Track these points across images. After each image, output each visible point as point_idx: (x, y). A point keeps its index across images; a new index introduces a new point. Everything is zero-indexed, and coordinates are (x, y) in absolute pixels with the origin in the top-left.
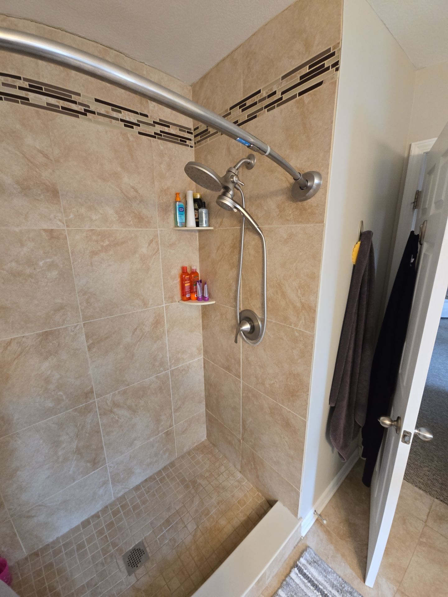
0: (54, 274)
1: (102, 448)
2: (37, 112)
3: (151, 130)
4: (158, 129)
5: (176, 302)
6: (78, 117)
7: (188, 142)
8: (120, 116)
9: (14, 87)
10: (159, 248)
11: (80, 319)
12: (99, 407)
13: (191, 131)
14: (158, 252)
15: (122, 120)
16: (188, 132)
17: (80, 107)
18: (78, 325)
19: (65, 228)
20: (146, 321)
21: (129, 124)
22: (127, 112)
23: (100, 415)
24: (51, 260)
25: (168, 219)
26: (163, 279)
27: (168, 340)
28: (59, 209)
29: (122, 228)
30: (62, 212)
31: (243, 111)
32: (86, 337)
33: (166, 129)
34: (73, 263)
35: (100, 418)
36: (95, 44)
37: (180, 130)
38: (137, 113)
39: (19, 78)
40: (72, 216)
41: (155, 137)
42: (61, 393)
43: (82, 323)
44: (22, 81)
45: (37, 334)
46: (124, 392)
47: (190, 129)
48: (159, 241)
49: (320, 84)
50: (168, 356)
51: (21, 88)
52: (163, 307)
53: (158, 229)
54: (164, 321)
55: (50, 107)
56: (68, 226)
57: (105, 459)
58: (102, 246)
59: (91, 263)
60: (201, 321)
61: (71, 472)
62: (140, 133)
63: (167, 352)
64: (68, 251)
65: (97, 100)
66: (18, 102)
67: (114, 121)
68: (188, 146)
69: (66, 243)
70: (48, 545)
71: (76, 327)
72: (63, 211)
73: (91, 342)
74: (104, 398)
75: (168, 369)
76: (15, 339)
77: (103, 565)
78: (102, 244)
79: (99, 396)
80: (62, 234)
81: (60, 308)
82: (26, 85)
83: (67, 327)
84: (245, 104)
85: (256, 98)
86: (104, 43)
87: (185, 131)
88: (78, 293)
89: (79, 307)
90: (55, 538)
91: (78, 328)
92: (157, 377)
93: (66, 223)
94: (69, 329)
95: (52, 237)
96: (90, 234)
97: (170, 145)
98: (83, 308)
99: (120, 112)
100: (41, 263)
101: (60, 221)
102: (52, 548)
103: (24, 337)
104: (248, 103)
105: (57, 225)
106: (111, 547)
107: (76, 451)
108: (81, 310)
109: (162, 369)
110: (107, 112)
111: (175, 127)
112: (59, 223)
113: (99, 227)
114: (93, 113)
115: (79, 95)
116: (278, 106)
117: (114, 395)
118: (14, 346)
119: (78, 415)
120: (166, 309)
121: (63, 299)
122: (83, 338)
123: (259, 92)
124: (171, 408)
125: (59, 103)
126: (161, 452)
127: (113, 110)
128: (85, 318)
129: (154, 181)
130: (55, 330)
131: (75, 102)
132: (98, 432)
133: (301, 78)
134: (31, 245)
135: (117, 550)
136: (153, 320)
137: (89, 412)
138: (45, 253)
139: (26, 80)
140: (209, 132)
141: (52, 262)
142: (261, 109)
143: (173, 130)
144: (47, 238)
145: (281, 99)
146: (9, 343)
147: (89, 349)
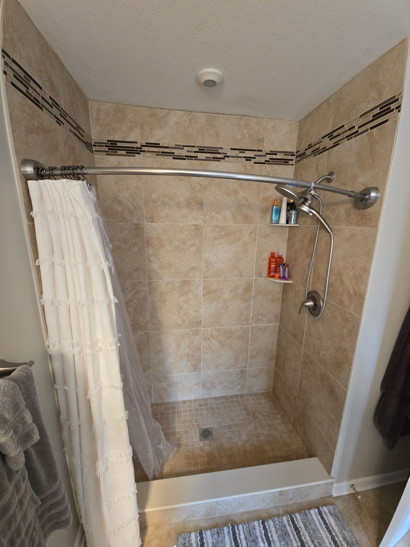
0: (194, 249)
1: (200, 360)
2: (200, 163)
3: (263, 160)
4: (268, 157)
5: (263, 277)
6: (220, 161)
7: (290, 162)
8: (244, 155)
9: (192, 152)
10: (256, 238)
11: (202, 277)
12: (203, 334)
13: (294, 154)
14: (255, 240)
15: (245, 157)
16: (291, 155)
17: (222, 155)
18: (200, 280)
19: (203, 224)
20: (240, 286)
21: (248, 159)
22: (248, 152)
23: (203, 339)
24: (194, 241)
25: (266, 218)
26: (256, 260)
27: (253, 304)
28: (202, 214)
29: (234, 224)
30: (203, 215)
31: (330, 140)
32: (203, 288)
33: (274, 157)
34: (204, 244)
35: (202, 341)
36: (235, 116)
37: (285, 155)
38: (255, 150)
39: (194, 147)
40: (207, 217)
41: (264, 163)
42: (185, 317)
43: (202, 280)
44: (195, 148)
45: (180, 281)
46: (219, 330)
47: (293, 153)
48: (257, 233)
49: (386, 121)
50: (251, 315)
51: (195, 152)
52: (253, 279)
53: (258, 225)
54: (252, 289)
55: (207, 159)
56: (205, 223)
57: (200, 368)
58: (221, 235)
59: (213, 244)
60: (281, 296)
61: (182, 367)
62: (255, 163)
63: (251, 312)
64: (202, 237)
65: (232, 149)
66: (192, 159)
67: (239, 159)
68: (290, 165)
69: (202, 233)
70: (164, 403)
71: (199, 281)
73: (205, 292)
74: (207, 329)
75: (250, 325)
76: (171, 281)
77: (188, 427)
78: (221, 233)
79: (204, 327)
80: (201, 227)
81: (193, 269)
82: (197, 149)
83: (194, 280)
84: (332, 135)
85: (340, 131)
86: (241, 114)
87: (288, 155)
88: (203, 261)
90: (168, 401)
91: (200, 282)
92: (241, 328)
93: (204, 221)
94: (196, 282)
95: (196, 229)
96: (215, 227)
97: (275, 166)
98: (204, 271)
99: (244, 153)
100: (189, 243)
101: (201, 220)
102: (166, 405)
103: (175, 281)
104: (335, 134)
105: (200, 222)
106: (194, 421)
107: (187, 355)
108: (203, 272)
109: (245, 323)
110: (237, 154)
111: (281, 153)
112: (201, 221)
113: (220, 224)
114: (229, 157)
115: (222, 148)
116: (355, 137)
117: (212, 329)
118: (170, 285)
119: (192, 334)
120: (255, 281)
121: (195, 264)
122: (201, 288)
123: (343, 126)
124: (247, 354)
125: (211, 155)
126: (235, 383)
127: (240, 152)
128: (204, 277)
129: (260, 192)
130: (189, 281)
131: (219, 153)
132: (200, 349)
133: (374, 116)
134: (186, 233)
135: (197, 424)
136: (245, 287)
137: (197, 334)
138: (191, 237)
139: (197, 147)
140: (306, 154)
141: (194, 242)
142: (343, 139)
143: (279, 156)
144: (194, 229)
145: (357, 131)
146: (169, 283)
147: (204, 296)
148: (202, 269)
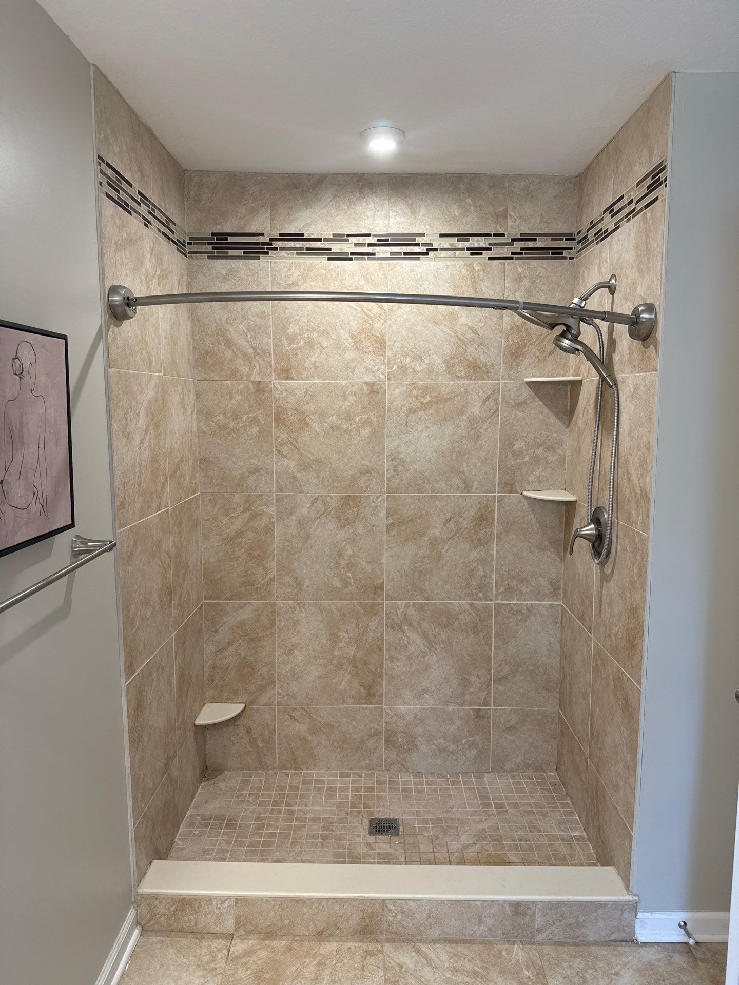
0: (368, 431)
1: (381, 676)
3: (506, 251)
4: (517, 246)
5: (517, 493)
6: (418, 259)
7: (565, 253)
8: (467, 245)
10: (499, 408)
12: (386, 613)
13: (574, 237)
14: (497, 414)
16: (567, 239)
17: (422, 247)
20: (465, 511)
21: (476, 252)
22: (475, 238)
23: (386, 625)
26: (500, 454)
27: (497, 551)
28: (384, 361)
29: (450, 380)
30: (386, 364)
31: (612, 217)
33: (531, 244)
35: (386, 629)
37: (553, 240)
38: (489, 235)
39: (369, 235)
40: (395, 368)
41: (511, 258)
43: (385, 495)
44: (371, 238)
45: (340, 496)
46: (421, 608)
47: (572, 234)
48: (500, 398)
49: (656, 199)
50: (494, 576)
51: (370, 245)
52: (495, 496)
53: (501, 381)
54: (493, 519)
55: (394, 256)
56: (389, 380)
57: (382, 695)
58: (422, 403)
59: (407, 423)
60: (562, 536)
62: (490, 258)
63: (493, 569)
65: (442, 235)
66: (366, 259)
67: (458, 253)
68: (565, 258)
69: (385, 399)
73: (391, 521)
74: (395, 604)
77: (347, 814)
78: (422, 400)
79: (390, 598)
80: (382, 388)
84: (613, 210)
85: (620, 205)
87: (562, 240)
88: (387, 457)
89: (386, 474)
92: (472, 605)
96: (411, 388)
97: (534, 263)
99: (468, 240)
101: (382, 373)
103: (329, 496)
104: (616, 208)
106: (362, 806)
108: (387, 478)
109: (481, 595)
110: (452, 245)
111: (545, 237)
113: (422, 380)
114: (436, 250)
115: (423, 235)
116: (634, 217)
117: (407, 605)
118: (319, 504)
119: (363, 611)
121: (370, 462)
122: (383, 513)
123: (622, 197)
124: (489, 671)
125: (402, 249)
127: (459, 240)
128: (390, 490)
129: (503, 316)
130: (357, 496)
131: (418, 245)
132: (381, 649)
133: (647, 189)
134: (352, 399)
135: (367, 811)
136: (476, 514)
137: (375, 615)
139: (375, 236)
140: (588, 240)
142: (622, 220)
143: (539, 244)
144: (367, 392)
145: (634, 209)
146: (316, 499)
147: (388, 530)
148: (384, 473)
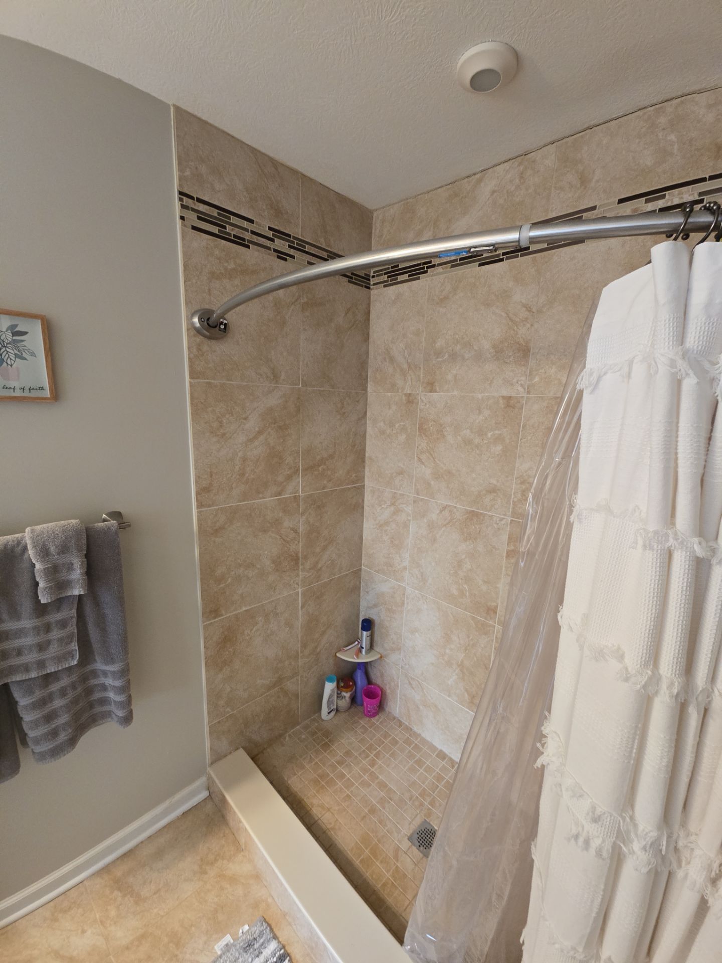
11: (509, 512)
15: (663, 210)
18: (504, 518)
19: (525, 395)
22: (676, 191)
23: (495, 649)
24: (500, 432)
28: (525, 372)
32: (509, 538)
34: (521, 439)
38: (702, 180)
40: (537, 379)
42: (467, 587)
43: (509, 519)
56: (528, 392)
64: (519, 424)
65: (621, 201)
69: (521, 414)
71: (501, 520)
72: (528, 374)
79: (501, 623)
80: (519, 402)
81: (493, 490)
83: (492, 515)
88: (516, 479)
91: (503, 522)
93: (528, 388)
94: (495, 519)
95: (508, 406)
98: (516, 500)
99: (664, 197)
100: (489, 435)
101: (522, 385)
105: (518, 391)
107: (460, 665)
108: (513, 501)
110: (635, 210)
112: (520, 389)
122: (505, 537)
127: (647, 201)
128: (514, 514)
130: (481, 513)
138: (496, 423)
141: (500, 435)
148: (511, 496)
